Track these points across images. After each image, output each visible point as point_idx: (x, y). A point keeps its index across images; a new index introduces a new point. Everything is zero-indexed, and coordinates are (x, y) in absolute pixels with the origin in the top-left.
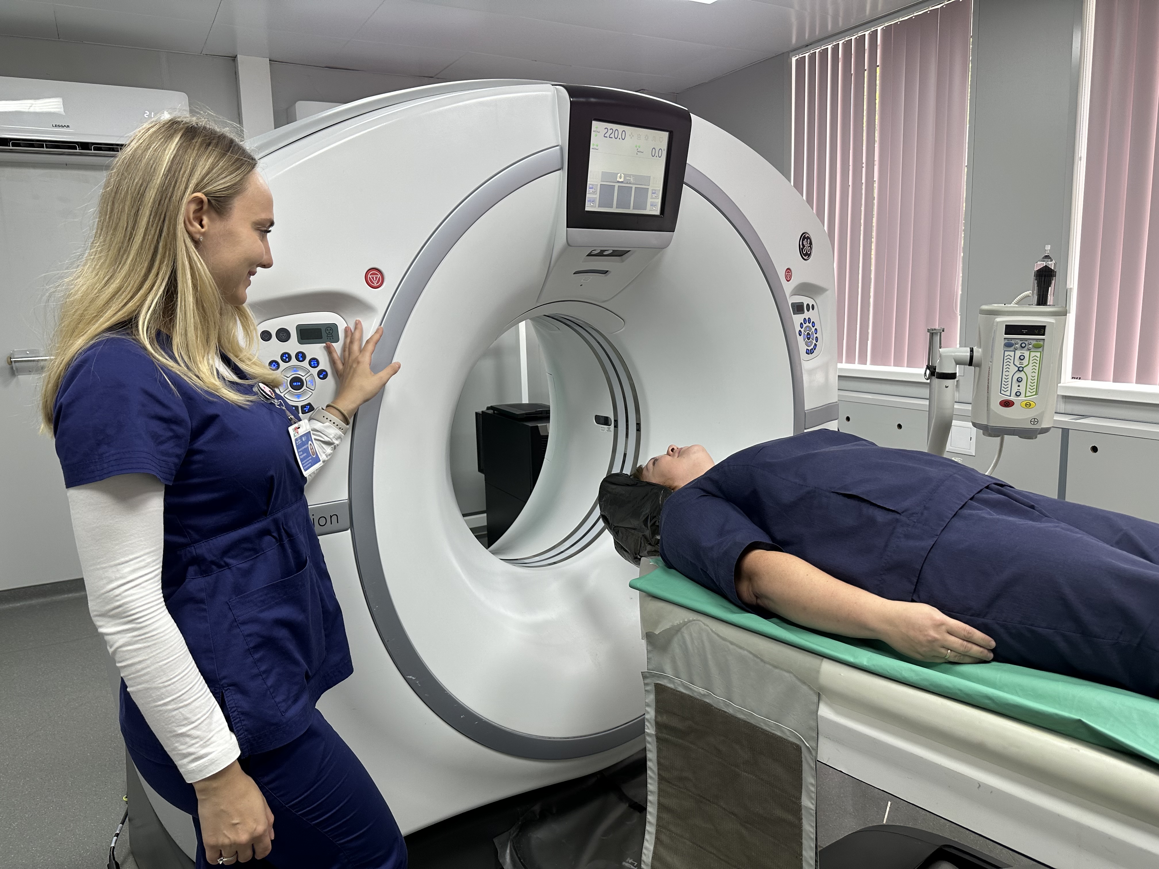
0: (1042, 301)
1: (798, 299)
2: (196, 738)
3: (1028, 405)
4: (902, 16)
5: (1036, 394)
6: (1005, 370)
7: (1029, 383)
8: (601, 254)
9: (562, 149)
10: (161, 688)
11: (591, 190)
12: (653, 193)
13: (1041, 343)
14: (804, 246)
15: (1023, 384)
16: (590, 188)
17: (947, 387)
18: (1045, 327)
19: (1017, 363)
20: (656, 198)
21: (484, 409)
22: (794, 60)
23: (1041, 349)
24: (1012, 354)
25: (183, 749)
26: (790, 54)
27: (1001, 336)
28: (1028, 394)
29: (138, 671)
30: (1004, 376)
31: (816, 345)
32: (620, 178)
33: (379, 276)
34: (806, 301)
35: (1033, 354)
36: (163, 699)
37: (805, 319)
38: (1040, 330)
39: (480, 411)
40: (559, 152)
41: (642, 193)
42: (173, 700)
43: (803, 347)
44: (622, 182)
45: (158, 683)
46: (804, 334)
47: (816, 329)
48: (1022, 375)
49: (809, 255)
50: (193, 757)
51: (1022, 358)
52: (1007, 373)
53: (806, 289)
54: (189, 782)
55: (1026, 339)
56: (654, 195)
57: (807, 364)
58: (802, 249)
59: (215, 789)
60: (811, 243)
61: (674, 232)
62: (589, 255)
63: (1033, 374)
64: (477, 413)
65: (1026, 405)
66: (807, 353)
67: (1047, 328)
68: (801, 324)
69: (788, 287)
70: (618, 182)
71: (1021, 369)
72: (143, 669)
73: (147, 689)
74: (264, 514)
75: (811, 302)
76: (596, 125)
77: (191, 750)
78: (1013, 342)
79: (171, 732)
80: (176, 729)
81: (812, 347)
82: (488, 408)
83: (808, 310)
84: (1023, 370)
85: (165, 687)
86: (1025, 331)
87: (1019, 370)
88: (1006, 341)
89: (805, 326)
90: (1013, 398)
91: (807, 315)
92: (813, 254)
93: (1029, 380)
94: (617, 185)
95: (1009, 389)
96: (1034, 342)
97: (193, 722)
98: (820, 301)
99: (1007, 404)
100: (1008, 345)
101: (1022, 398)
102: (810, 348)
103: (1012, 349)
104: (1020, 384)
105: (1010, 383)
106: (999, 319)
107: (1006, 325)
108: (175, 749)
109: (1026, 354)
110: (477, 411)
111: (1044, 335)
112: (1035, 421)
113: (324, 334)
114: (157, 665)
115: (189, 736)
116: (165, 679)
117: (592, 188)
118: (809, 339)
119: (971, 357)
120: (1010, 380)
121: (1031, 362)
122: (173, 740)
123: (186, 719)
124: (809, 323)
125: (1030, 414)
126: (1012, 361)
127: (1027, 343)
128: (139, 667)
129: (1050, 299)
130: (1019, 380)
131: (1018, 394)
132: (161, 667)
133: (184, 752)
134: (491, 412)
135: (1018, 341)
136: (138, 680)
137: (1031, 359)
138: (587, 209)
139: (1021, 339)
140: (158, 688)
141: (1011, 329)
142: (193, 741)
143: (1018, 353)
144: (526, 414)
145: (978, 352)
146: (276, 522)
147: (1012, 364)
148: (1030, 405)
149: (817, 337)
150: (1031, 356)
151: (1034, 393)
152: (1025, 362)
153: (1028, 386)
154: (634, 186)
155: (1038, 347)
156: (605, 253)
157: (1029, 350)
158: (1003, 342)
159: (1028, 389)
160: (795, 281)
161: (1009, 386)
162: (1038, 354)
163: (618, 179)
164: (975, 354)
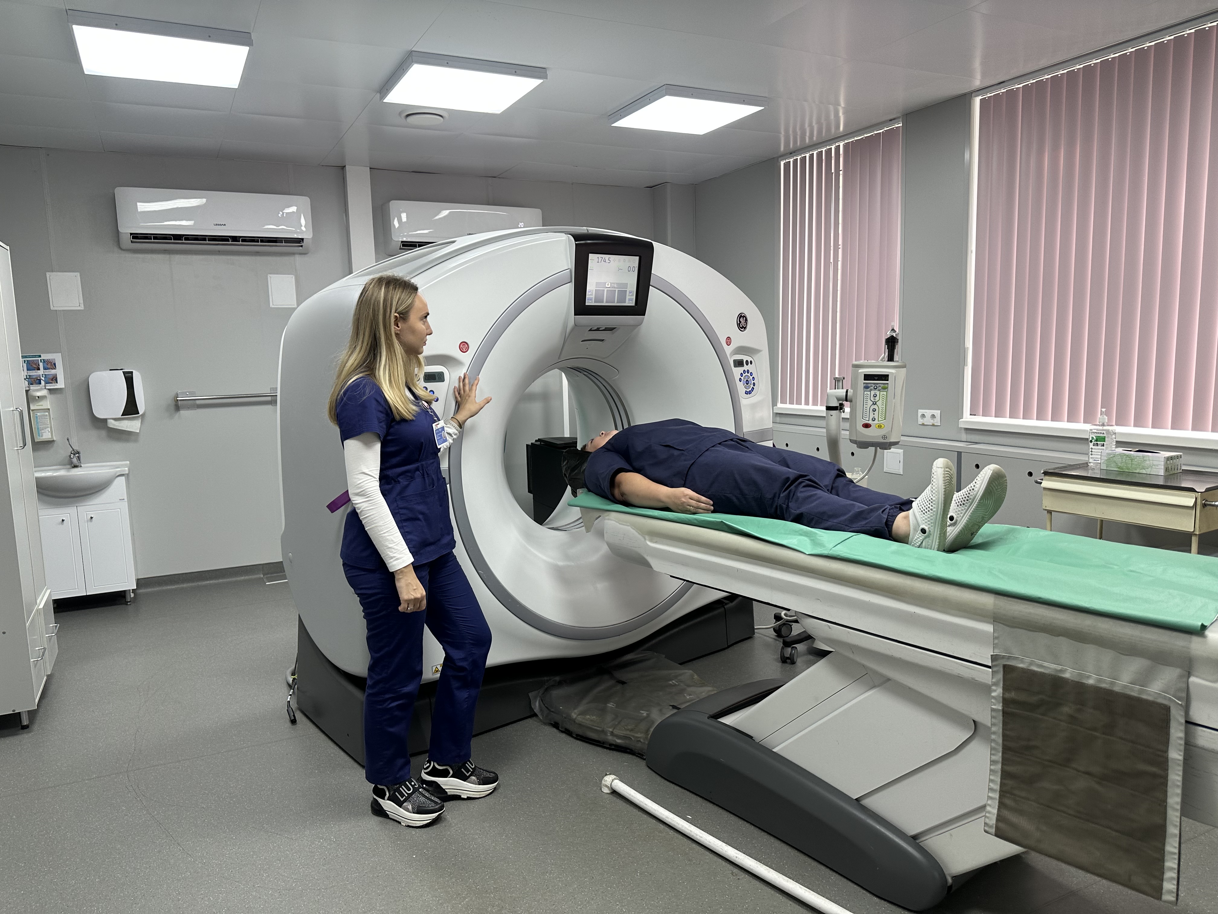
0: (891, 358)
1: (739, 357)
2: (396, 550)
3: (880, 426)
4: (857, 136)
5: (885, 419)
6: (865, 404)
7: (880, 412)
8: (598, 330)
9: (571, 271)
10: (382, 526)
11: (589, 293)
12: (630, 293)
13: (886, 386)
14: (740, 322)
15: (876, 413)
16: (589, 292)
17: (831, 416)
18: (888, 375)
19: (872, 399)
20: (632, 295)
21: (533, 441)
22: (782, 163)
23: (886, 390)
24: (869, 393)
25: (391, 555)
26: (779, 159)
27: (861, 381)
28: (880, 419)
29: (372, 519)
30: (864, 408)
31: (753, 388)
32: (608, 285)
33: (466, 346)
34: (745, 358)
35: (882, 393)
36: (383, 531)
37: (744, 370)
38: (885, 377)
39: (530, 443)
40: (569, 273)
41: (622, 294)
42: (387, 532)
43: (741, 388)
44: (609, 288)
45: (381, 523)
46: (744, 381)
47: (753, 378)
48: (875, 407)
49: (745, 328)
50: (395, 558)
51: (875, 396)
52: (866, 406)
53: (741, 350)
54: (391, 571)
55: (877, 384)
56: (630, 294)
57: (745, 401)
58: (739, 324)
59: (405, 572)
60: (746, 320)
61: (644, 315)
62: (590, 330)
63: (883, 406)
64: (527, 445)
65: (879, 426)
66: (746, 393)
67: (889, 376)
68: (741, 373)
69: (728, 350)
70: (607, 287)
71: (874, 403)
72: (374, 517)
73: (376, 526)
74: (417, 461)
75: (749, 359)
76: (591, 256)
77: (394, 555)
78: (869, 385)
79: (386, 546)
80: (388, 545)
81: (750, 389)
82: (536, 441)
83: (747, 364)
84: (876, 404)
85: (384, 525)
86: (876, 378)
87: (873, 404)
88: (865, 385)
89: (744, 375)
90: (870, 422)
91: (746, 368)
92: (748, 327)
93: (880, 410)
94: (606, 289)
95: (868, 416)
96: (882, 385)
97: (395, 543)
98: (756, 358)
99: (867, 426)
100: (866, 387)
101: (876, 422)
102: (748, 390)
103: (869, 390)
104: (875, 413)
105: (868, 412)
106: (861, 370)
107: (864, 375)
108: (387, 555)
109: (878, 393)
110: (527, 444)
111: (888, 380)
112: (884, 437)
113: (437, 377)
114: (380, 516)
115: (393, 548)
116: (384, 522)
117: (590, 292)
118: (747, 384)
119: (846, 395)
120: (868, 410)
121: (881, 398)
122: (387, 550)
123: (392, 541)
124: (748, 373)
125: (882, 432)
126: (869, 398)
127: (877, 386)
128: (372, 517)
129: (896, 357)
130: (874, 410)
131: (874, 420)
132: (382, 516)
133: (392, 556)
134: (538, 443)
135: (872, 385)
136: (372, 523)
137: (881, 396)
138: (586, 304)
139: (874, 384)
140: (381, 526)
141: (867, 377)
142: (396, 551)
143: (873, 393)
144: (565, 444)
145: (850, 392)
146: (422, 465)
147: (869, 400)
148: (881, 426)
149: (754, 383)
150: (881, 394)
151: (884, 419)
152: (877, 398)
153: (880, 414)
154: (617, 290)
155: (885, 388)
156: (600, 329)
157: (879, 390)
158: (863, 386)
159: (880, 416)
160: (733, 346)
161: (868, 414)
162: (885, 393)
163: (607, 286)
164: (849, 393)
